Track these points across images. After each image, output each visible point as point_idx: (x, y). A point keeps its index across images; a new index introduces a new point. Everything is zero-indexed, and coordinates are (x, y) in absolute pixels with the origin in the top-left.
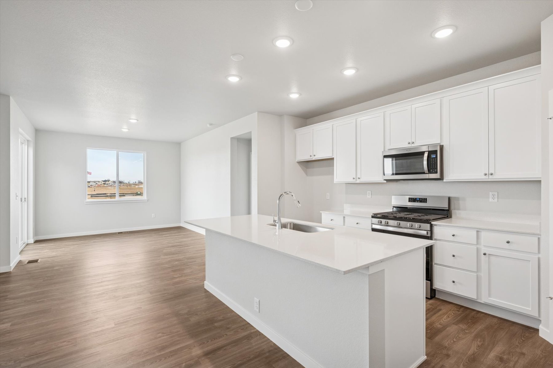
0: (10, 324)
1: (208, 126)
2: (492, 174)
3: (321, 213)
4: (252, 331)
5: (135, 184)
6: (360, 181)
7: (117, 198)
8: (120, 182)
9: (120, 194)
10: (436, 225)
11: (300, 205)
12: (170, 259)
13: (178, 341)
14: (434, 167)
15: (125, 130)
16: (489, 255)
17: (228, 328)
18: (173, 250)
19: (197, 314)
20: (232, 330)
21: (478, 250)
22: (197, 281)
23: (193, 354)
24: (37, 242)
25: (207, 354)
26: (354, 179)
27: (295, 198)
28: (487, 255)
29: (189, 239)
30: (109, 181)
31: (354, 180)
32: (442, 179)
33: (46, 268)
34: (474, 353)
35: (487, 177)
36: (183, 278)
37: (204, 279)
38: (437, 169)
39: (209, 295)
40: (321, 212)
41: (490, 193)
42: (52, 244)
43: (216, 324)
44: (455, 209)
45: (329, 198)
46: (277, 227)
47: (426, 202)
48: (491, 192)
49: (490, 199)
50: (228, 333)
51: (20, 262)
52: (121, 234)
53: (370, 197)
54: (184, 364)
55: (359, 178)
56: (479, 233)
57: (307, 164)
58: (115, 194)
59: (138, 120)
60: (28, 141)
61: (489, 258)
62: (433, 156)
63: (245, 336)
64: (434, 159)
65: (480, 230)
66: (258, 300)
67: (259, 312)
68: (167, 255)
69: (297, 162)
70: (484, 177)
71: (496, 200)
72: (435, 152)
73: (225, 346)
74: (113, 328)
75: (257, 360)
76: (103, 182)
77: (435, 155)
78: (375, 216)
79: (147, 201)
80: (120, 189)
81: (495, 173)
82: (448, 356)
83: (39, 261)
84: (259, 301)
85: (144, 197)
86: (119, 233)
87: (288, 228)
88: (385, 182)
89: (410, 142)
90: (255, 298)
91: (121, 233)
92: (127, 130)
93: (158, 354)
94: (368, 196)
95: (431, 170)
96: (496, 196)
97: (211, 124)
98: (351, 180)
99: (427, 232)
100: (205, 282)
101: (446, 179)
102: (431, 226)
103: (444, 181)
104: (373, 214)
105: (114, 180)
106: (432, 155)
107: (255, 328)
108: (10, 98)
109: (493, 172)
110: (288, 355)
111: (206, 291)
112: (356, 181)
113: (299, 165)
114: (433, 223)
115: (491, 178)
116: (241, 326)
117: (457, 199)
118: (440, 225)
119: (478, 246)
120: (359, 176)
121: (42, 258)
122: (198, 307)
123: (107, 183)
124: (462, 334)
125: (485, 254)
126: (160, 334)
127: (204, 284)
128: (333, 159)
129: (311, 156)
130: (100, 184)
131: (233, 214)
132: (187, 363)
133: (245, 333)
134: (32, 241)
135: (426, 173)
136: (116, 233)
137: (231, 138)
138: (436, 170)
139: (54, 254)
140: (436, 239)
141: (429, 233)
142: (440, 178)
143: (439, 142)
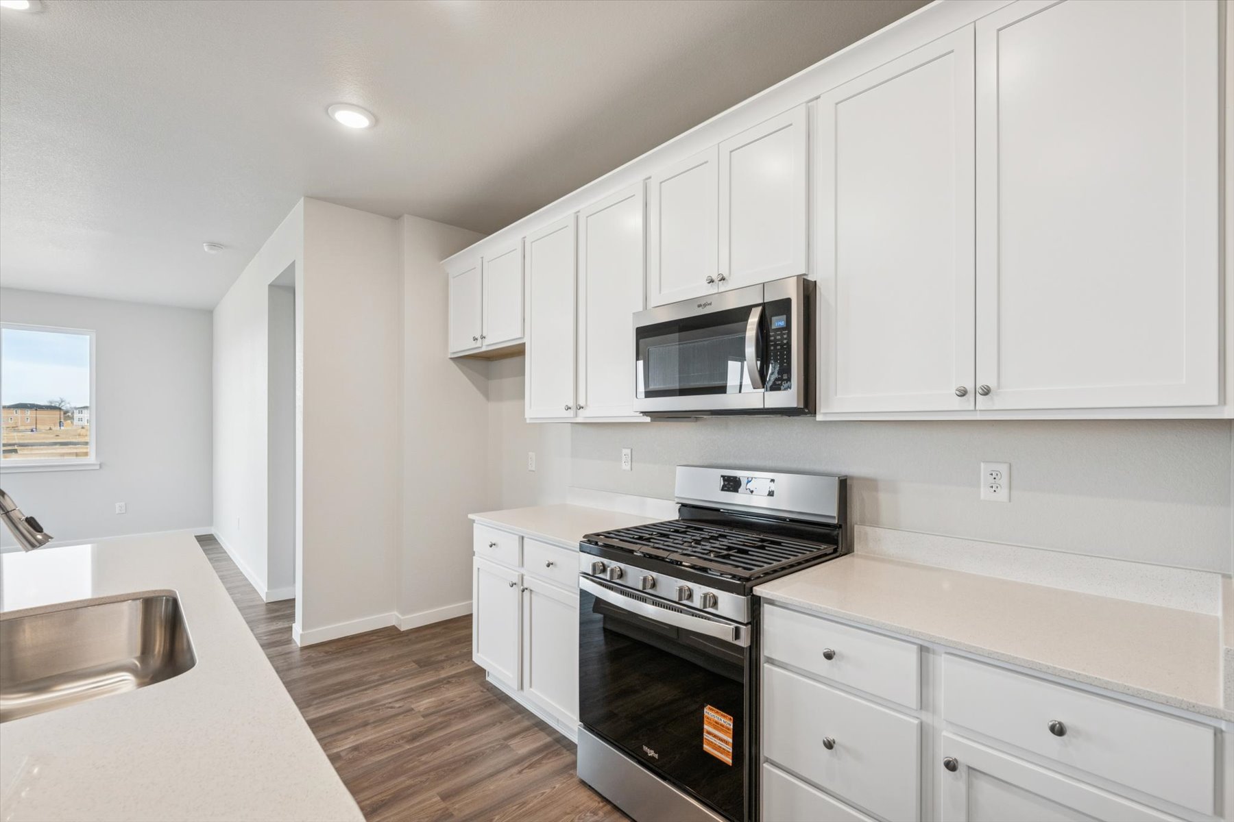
1: (206, 249)
2: (987, 392)
3: (475, 521)
6: (583, 419)
10: (771, 602)
14: (781, 364)
16: (970, 770)
21: (924, 735)
26: (568, 408)
28: (962, 770)
31: (569, 413)
32: (810, 413)
35: (967, 403)
38: (788, 371)
40: (471, 516)
41: (982, 464)
44: (863, 523)
45: (534, 468)
48: (983, 462)
49: (982, 489)
53: (629, 467)
56: (931, 656)
57: (486, 367)
61: (970, 786)
62: (778, 322)
64: (782, 335)
65: (935, 647)
69: (451, 358)
70: (957, 403)
71: (1003, 494)
72: (785, 307)
77: (785, 316)
79: (98, 467)
81: (999, 386)
85: (92, 457)
88: (648, 419)
89: (715, 277)
94: (624, 466)
95: (771, 377)
96: (1004, 481)
98: (562, 414)
99: (737, 631)
101: (823, 412)
102: (755, 605)
103: (819, 417)
104: (586, 536)
106: (774, 319)
109: (992, 384)
112: (576, 415)
113: (457, 365)
114: (759, 590)
115: (985, 408)
117: (871, 484)
118: (783, 604)
119: (926, 717)
120: (582, 403)
125: (951, 766)
128: (523, 348)
129: (475, 340)
137: (271, 285)
138: (785, 377)
140: (771, 661)
141: (745, 631)
142: (802, 407)
143: (804, 273)
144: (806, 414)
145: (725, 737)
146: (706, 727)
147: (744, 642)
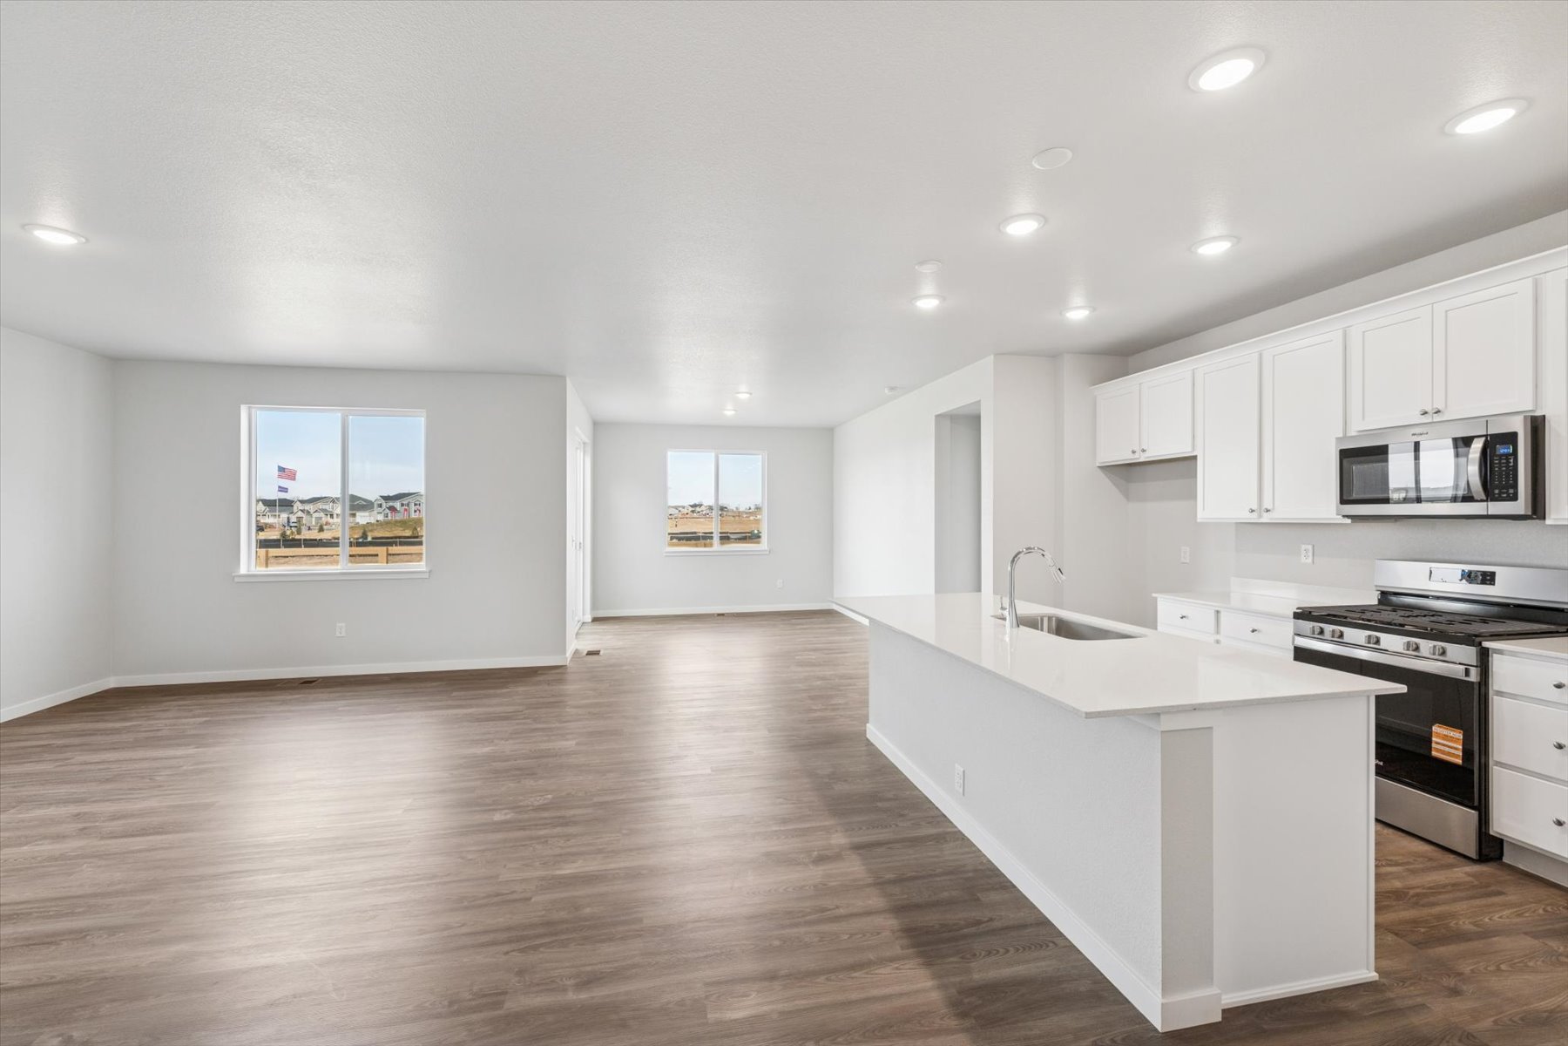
0: (574, 742)
1: (886, 391)
3: (1156, 599)
4: (949, 830)
5: (749, 513)
6: (1271, 519)
7: (716, 545)
8: (722, 509)
9: (721, 533)
10: (1500, 652)
11: (1063, 577)
12: (807, 674)
13: (809, 816)
14: (1507, 481)
15: (729, 413)
17: (902, 816)
18: (813, 656)
19: (846, 781)
20: (910, 820)
22: (854, 722)
23: (833, 842)
24: (595, 620)
25: (857, 848)
26: (1252, 511)
27: (1050, 562)
29: (849, 638)
30: (700, 505)
31: (1255, 515)
32: (1538, 518)
33: (611, 666)
34: (1558, 1009)
36: (829, 714)
37: (865, 719)
38: (1515, 486)
39: (874, 753)
40: (1154, 595)
42: (617, 627)
43: (880, 804)
45: (1188, 561)
46: (1008, 623)
47: (1491, 584)
50: (901, 824)
51: (577, 652)
52: (722, 617)
53: (1310, 560)
54: (816, 853)
55: (1268, 511)
57: (1127, 472)
58: (712, 533)
59: (751, 394)
60: (584, 443)
62: (1502, 450)
63: (932, 835)
64: (1507, 459)
66: (962, 770)
67: (964, 794)
68: (802, 666)
69: (1099, 467)
72: (1511, 438)
73: (891, 843)
74: (709, 775)
75: (948, 878)
76: (691, 509)
77: (1511, 446)
78: (1303, 615)
79: (767, 555)
80: (721, 524)
82: (1455, 992)
83: (601, 653)
84: (964, 772)
85: (764, 544)
86: (719, 615)
87: (1042, 630)
88: (1349, 521)
89: (1428, 409)
90: (956, 765)
91: (723, 615)
92: (733, 412)
93: (775, 828)
94: (1303, 560)
95: (1497, 491)
97: (892, 389)
98: (1246, 516)
99: (1467, 671)
100: (868, 725)
101: (1552, 517)
102: (1484, 655)
103: (1548, 522)
104: (1298, 608)
105: (711, 504)
106: (1497, 448)
107: (956, 827)
108: (565, 380)
110: (1014, 887)
111: (869, 744)
112: (1260, 516)
113: (1106, 475)
114: (1489, 645)
116: (928, 817)
118: (1513, 654)
120: (1267, 504)
121: (606, 649)
122: (851, 769)
123: (698, 509)
124: (1543, 961)
126: (781, 800)
127: (865, 731)
128: (1195, 458)
129: (1134, 452)
130: (685, 511)
131: (940, 587)
132: (821, 853)
133: (932, 831)
134: (588, 618)
135: (1476, 498)
136: (713, 615)
137: (937, 416)
138: (1511, 491)
139: (620, 644)
140: (1499, 693)
141: (1473, 671)
142: (1530, 513)
143: (1531, 409)
144: (1534, 519)
145: (1455, 745)
146: (1434, 739)
147: (1474, 677)
